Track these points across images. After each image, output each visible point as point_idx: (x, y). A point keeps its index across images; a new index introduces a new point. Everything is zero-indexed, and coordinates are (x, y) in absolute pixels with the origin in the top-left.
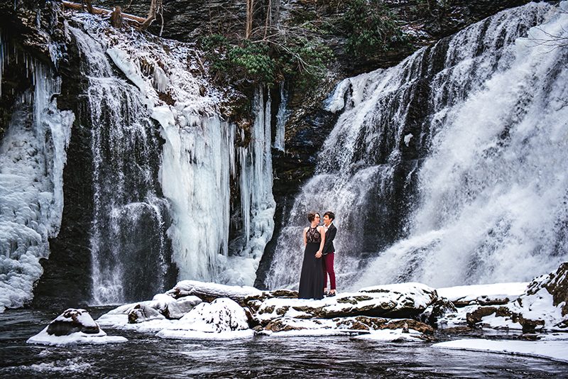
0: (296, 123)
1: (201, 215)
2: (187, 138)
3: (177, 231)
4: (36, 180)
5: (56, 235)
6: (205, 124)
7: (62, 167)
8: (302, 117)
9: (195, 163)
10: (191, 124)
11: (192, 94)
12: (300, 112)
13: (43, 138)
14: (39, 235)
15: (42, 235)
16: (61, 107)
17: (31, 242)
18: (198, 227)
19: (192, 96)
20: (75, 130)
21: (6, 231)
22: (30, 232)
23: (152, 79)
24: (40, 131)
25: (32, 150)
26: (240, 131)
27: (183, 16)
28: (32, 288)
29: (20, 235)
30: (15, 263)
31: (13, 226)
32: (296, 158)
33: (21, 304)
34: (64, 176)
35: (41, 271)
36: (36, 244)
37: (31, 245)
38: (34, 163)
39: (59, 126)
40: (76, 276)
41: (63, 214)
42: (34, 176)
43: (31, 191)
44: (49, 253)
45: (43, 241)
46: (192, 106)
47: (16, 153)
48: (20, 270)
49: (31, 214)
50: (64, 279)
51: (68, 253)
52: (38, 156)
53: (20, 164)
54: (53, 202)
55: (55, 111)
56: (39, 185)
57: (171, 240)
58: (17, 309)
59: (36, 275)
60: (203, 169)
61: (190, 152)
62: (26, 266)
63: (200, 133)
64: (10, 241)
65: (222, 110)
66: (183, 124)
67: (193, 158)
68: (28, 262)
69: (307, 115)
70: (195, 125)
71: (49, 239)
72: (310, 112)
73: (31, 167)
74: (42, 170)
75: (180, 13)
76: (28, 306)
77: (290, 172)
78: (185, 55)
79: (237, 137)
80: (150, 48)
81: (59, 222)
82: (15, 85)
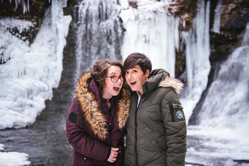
0: (229, 14)
4: (49, 56)
6: (157, 19)
8: (233, 10)
12: (232, 6)
16: (65, 14)
17: (41, 90)
26: (183, 21)
30: (29, 102)
32: (228, 37)
36: (44, 91)
38: (49, 46)
39: (62, 25)
45: (49, 90)
48: (31, 106)
52: (52, 43)
54: (56, 68)
56: (50, 58)
61: (145, 36)
65: (170, 9)
66: (141, 19)
68: (37, 101)
69: (237, 7)
70: (150, 19)
71: (53, 89)
72: (239, 5)
74: (54, 50)
77: (224, 46)
79: (181, 25)
82: (42, 3)
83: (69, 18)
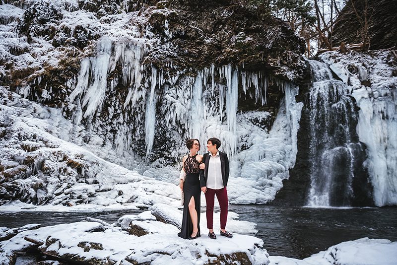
1: (393, 152)
2: (379, 104)
3: (371, 163)
4: (285, 140)
5: (293, 167)
6: (394, 93)
7: (297, 131)
9: (387, 118)
10: (383, 95)
11: (386, 76)
13: (289, 118)
14: (283, 167)
15: (285, 167)
16: (297, 102)
17: (279, 171)
18: (391, 159)
19: (386, 78)
20: (303, 112)
21: (266, 165)
22: (279, 166)
23: (358, 75)
24: (288, 115)
25: (285, 125)
27: (390, 34)
28: (275, 194)
29: (273, 167)
30: (269, 181)
31: (270, 163)
33: (265, 202)
34: (297, 136)
35: (282, 186)
36: (282, 171)
37: (279, 172)
38: (285, 131)
39: (295, 111)
40: (300, 189)
41: (297, 156)
42: (284, 137)
43: (281, 145)
44: (289, 176)
45: (286, 170)
46: (384, 84)
47: (277, 128)
48: (271, 185)
49: (280, 157)
50: (293, 190)
51: (297, 177)
52: (287, 128)
53: (279, 132)
54: (291, 150)
55: (294, 104)
56: (286, 142)
57: (367, 169)
58: (261, 205)
59: (278, 187)
60: (393, 122)
61: (382, 112)
62: (273, 183)
63: (390, 100)
64: (267, 170)
66: (376, 96)
67: (385, 116)
68: (276, 181)
70: (386, 95)
71: (289, 169)
73: (283, 133)
74: (289, 134)
75: (388, 33)
76: (269, 204)
78: (386, 56)
80: (359, 57)
81: (294, 160)
82: (278, 95)
83: (301, 105)
